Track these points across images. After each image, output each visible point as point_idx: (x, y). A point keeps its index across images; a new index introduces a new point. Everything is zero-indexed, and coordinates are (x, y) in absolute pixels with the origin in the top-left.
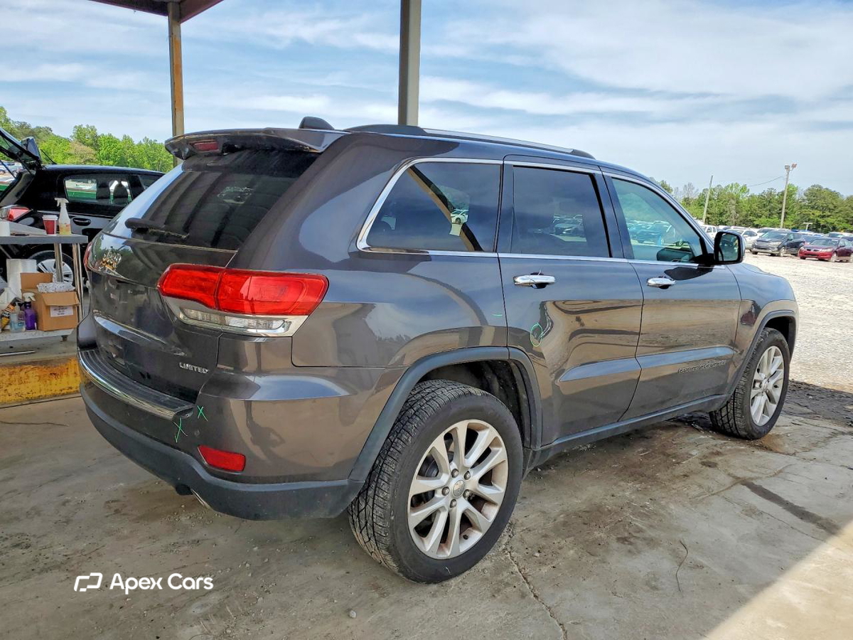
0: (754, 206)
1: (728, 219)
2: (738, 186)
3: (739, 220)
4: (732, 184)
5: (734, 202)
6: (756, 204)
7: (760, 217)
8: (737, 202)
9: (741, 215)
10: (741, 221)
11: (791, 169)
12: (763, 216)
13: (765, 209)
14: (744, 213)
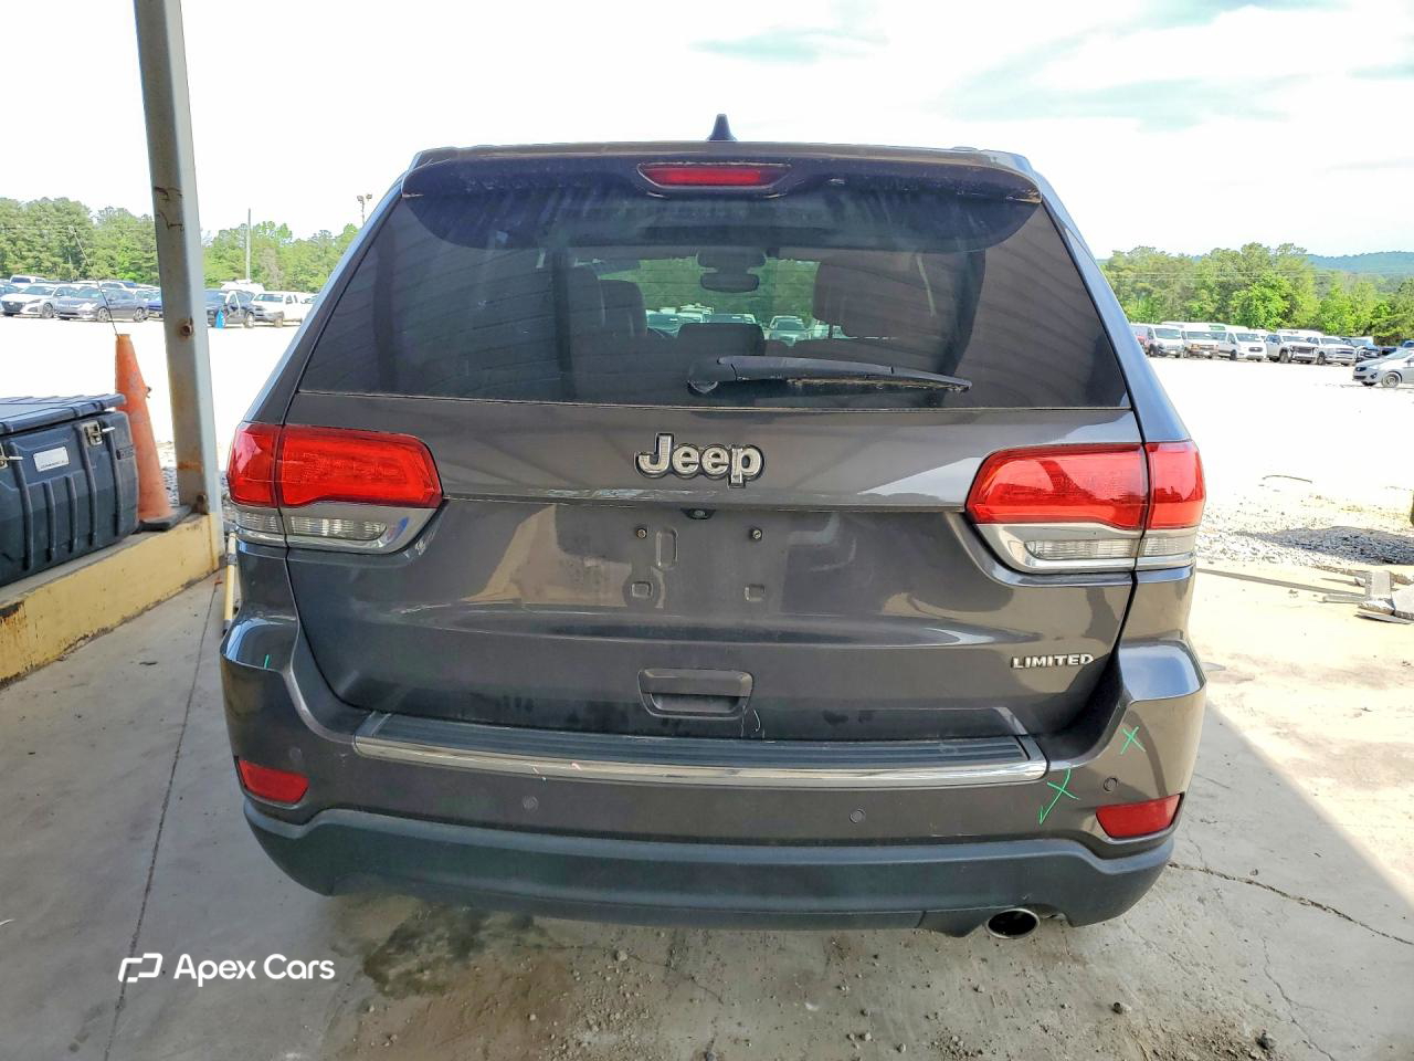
0: (305, 258)
1: (269, 280)
2: (274, 225)
3: (285, 282)
4: (264, 223)
5: (272, 252)
6: (306, 255)
7: (316, 275)
8: (278, 253)
9: (286, 274)
10: (289, 283)
11: (365, 200)
12: (320, 274)
13: (321, 263)
14: (291, 270)
